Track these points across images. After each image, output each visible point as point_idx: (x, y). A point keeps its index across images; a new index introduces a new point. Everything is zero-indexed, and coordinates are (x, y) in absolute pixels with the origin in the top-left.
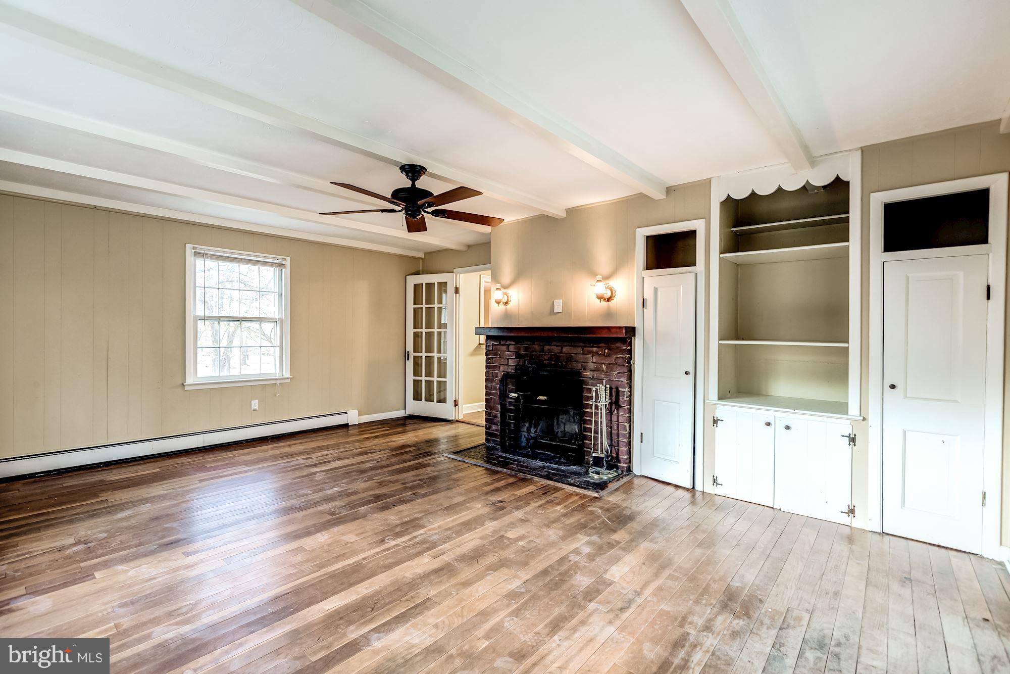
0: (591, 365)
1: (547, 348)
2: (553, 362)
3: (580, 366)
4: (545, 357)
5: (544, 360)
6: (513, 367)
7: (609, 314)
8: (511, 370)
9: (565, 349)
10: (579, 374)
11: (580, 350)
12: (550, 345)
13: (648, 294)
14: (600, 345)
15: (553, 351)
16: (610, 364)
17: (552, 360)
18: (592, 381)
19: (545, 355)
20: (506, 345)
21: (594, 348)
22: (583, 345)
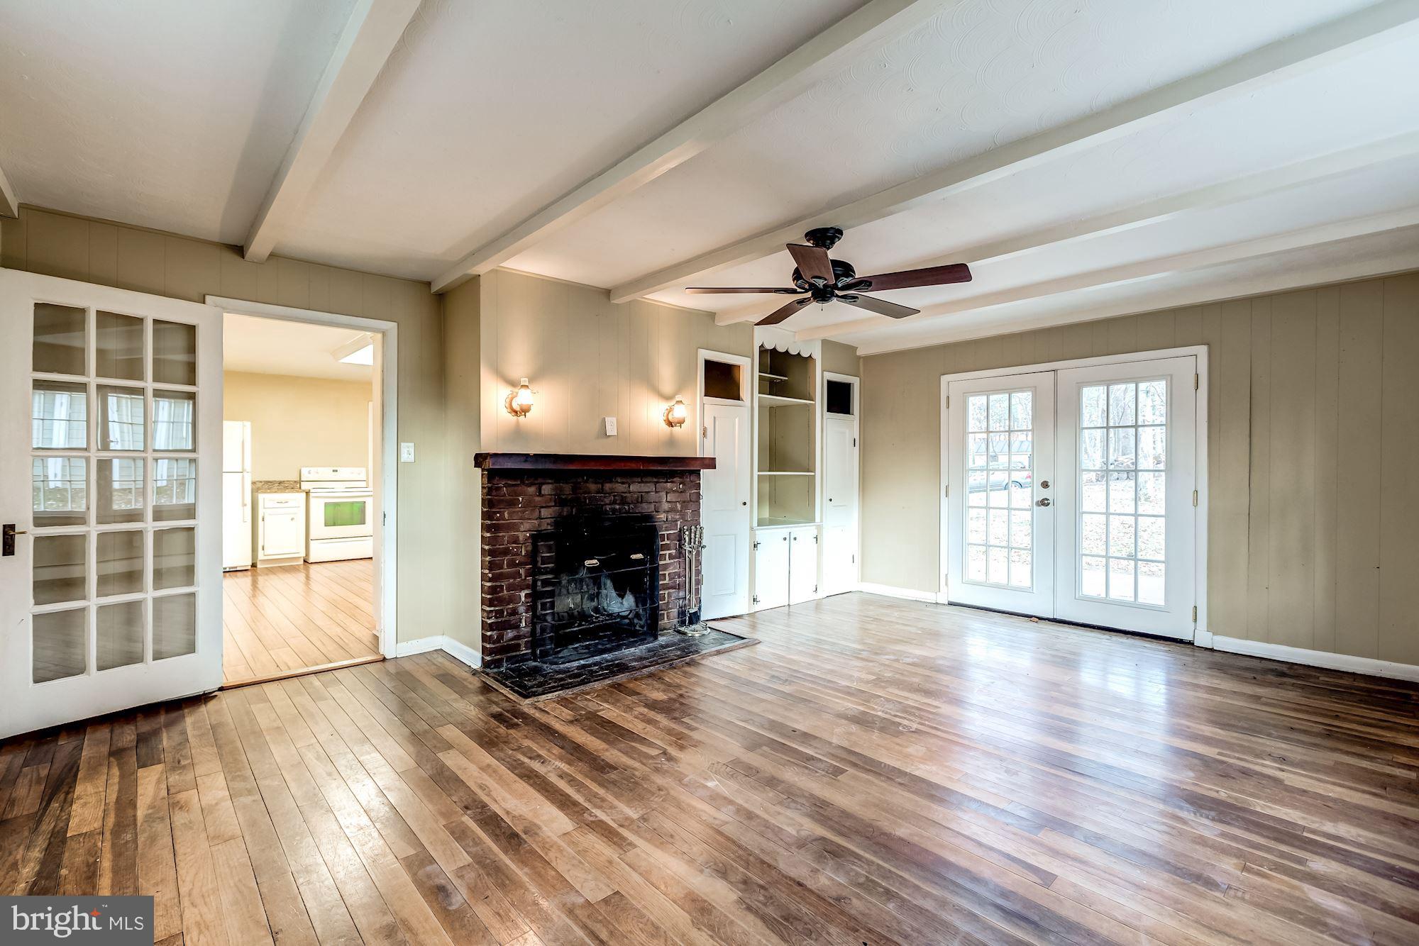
0: (666, 506)
1: (608, 486)
2: (618, 507)
3: (652, 506)
4: (605, 500)
5: (603, 505)
6: (549, 521)
7: (671, 441)
8: (546, 526)
9: (633, 488)
10: (649, 518)
11: (651, 487)
12: (611, 482)
13: (709, 423)
14: (675, 479)
15: (616, 491)
16: (684, 502)
17: (616, 504)
18: (667, 525)
19: (605, 497)
20: (535, 484)
21: (669, 484)
22: (656, 480)
